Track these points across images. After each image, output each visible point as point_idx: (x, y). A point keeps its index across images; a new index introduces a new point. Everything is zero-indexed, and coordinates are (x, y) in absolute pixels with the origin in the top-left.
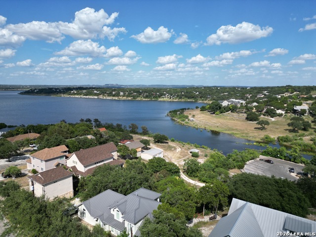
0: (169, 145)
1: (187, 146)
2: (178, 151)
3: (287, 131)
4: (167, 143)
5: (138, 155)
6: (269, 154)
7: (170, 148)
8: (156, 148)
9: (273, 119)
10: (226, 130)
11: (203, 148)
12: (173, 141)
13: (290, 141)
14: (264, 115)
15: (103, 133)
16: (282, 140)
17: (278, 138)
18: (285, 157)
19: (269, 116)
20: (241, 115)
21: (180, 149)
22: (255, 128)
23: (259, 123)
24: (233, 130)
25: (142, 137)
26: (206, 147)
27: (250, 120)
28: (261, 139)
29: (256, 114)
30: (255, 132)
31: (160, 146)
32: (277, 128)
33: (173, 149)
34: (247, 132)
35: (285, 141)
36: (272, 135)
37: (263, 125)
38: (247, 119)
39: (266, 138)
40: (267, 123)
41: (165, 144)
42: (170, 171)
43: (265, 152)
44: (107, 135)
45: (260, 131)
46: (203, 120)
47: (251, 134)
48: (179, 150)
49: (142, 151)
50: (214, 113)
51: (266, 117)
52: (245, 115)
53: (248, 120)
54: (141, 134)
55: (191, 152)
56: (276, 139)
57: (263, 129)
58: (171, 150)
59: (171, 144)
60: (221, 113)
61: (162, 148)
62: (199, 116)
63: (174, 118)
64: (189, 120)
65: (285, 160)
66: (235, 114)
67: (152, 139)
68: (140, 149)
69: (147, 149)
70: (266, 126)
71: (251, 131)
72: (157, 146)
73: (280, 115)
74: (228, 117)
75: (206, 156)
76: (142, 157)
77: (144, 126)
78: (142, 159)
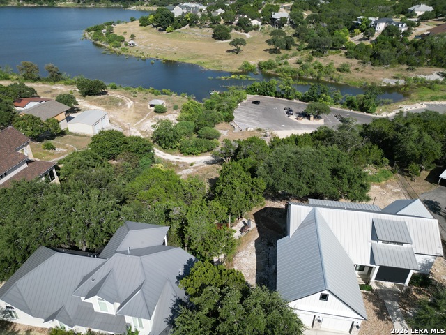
0: (111, 98)
1: (141, 94)
2: (129, 107)
3: (268, 52)
4: (106, 93)
5: (63, 126)
6: (256, 91)
7: (114, 103)
8: (88, 106)
9: (248, 35)
10: (189, 58)
11: (165, 93)
12: (114, 88)
13: (275, 67)
14: (236, 29)
16: (264, 67)
17: (259, 65)
18: (276, 93)
19: (243, 31)
20: (205, 30)
21: (131, 102)
22: (228, 51)
23: (232, 44)
24: (198, 57)
26: (168, 91)
27: (219, 39)
28: (239, 69)
29: (226, 29)
30: (229, 57)
31: (96, 101)
32: (255, 49)
33: (120, 104)
34: (218, 58)
35: (268, 68)
36: (251, 60)
37: (238, 46)
38: (214, 36)
39: (246, 66)
40: (242, 42)
41: (102, 96)
42: (137, 151)
43: (251, 88)
45: (234, 55)
46: (150, 42)
47: (224, 62)
48: (130, 104)
49: (69, 119)
50: (164, 29)
51: (239, 32)
52: (211, 31)
53: (216, 39)
54: (47, 81)
55: (152, 106)
56: (257, 66)
57: (237, 51)
58: (117, 106)
59: (112, 94)
60: (176, 28)
61: (100, 105)
62: (142, 36)
63: (98, 42)
64: (126, 45)
65: (276, 97)
66: (196, 30)
67: (75, 90)
68: (63, 116)
70: (242, 47)
71: (223, 57)
72: (91, 102)
73: (256, 28)
74: (187, 36)
75: (176, 108)
76: (70, 130)
77: (50, 65)
78: (71, 133)
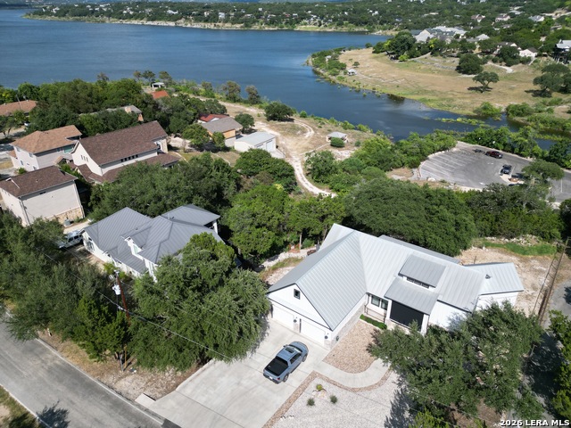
0: (294, 126)
1: (328, 125)
2: (307, 136)
3: (531, 94)
4: (292, 120)
5: (228, 143)
6: (477, 139)
7: (294, 131)
8: (266, 129)
9: (509, 70)
10: (412, 94)
11: (360, 129)
12: (303, 116)
13: (528, 114)
14: (494, 61)
15: (160, 101)
16: (512, 112)
17: (507, 109)
18: (505, 145)
19: (504, 63)
20: (449, 60)
21: (313, 132)
22: (471, 89)
23: (477, 79)
24: (426, 92)
25: (247, 109)
26: (364, 127)
27: (464, 73)
28: (474, 112)
29: (477, 59)
30: (468, 96)
31: (277, 126)
32: (512, 89)
33: (299, 132)
34: (451, 96)
35: (518, 115)
36: (498, 102)
37: (486, 82)
38: (459, 69)
39: (485, 108)
40: (494, 78)
41: (286, 123)
43: (471, 135)
44: (168, 107)
45: (478, 94)
46: (374, 72)
47: (458, 102)
48: (310, 133)
49: (238, 136)
50: (396, 58)
51: (497, 65)
52: (457, 61)
53: (460, 72)
54: (245, 102)
55: (330, 139)
56: (503, 110)
57: (485, 89)
58: (294, 134)
59: (299, 122)
60: (412, 57)
61: (278, 130)
62: (368, 65)
63: (318, 69)
64: (345, 73)
65: (503, 150)
66: (437, 60)
67: (262, 112)
68: (233, 133)
69: (250, 131)
70: (491, 85)
71: (459, 95)
72: (271, 128)
73: (526, 61)
74: (422, 67)
75: (358, 145)
76: (236, 148)
77: (252, 86)
78: (235, 151)
